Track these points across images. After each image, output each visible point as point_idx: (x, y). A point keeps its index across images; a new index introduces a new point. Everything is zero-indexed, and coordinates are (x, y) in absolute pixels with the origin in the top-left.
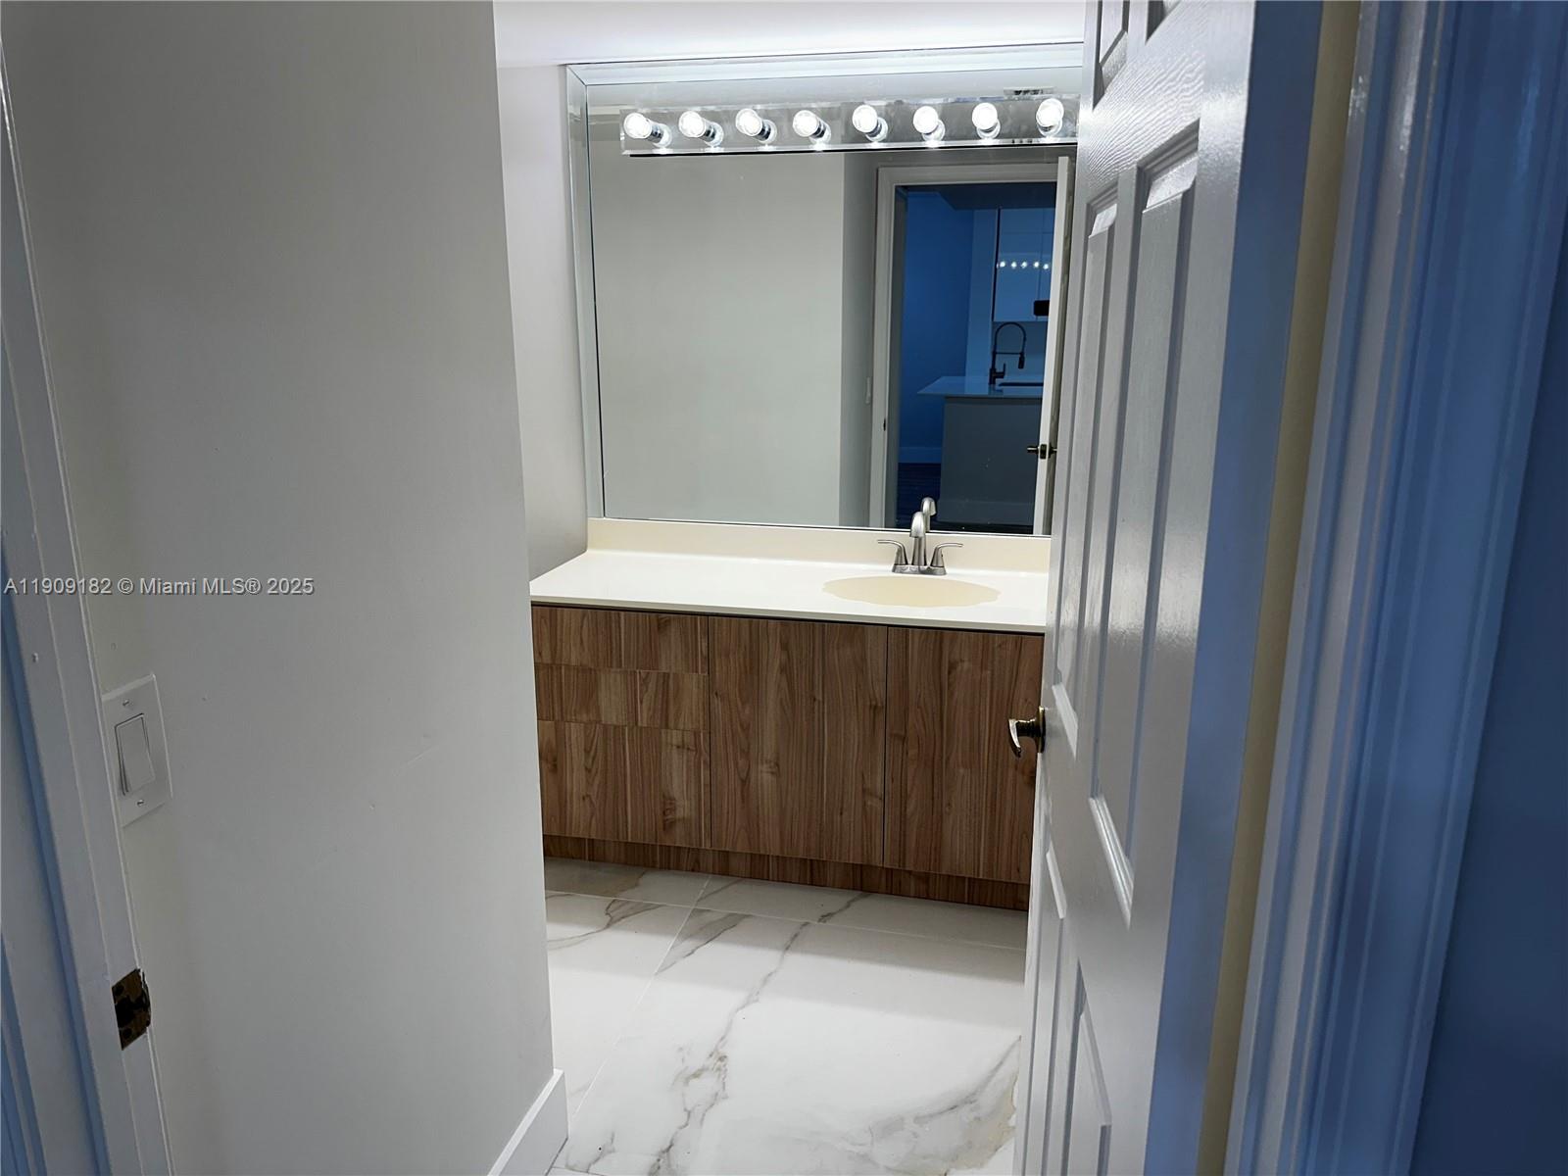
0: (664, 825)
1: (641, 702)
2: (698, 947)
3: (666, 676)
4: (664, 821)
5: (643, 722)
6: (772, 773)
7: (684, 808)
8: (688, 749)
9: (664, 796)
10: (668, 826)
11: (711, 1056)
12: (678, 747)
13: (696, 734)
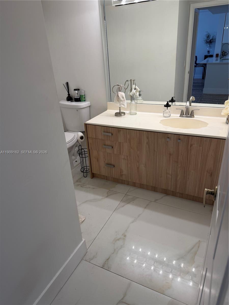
0: (121, 175)
1: (115, 148)
2: (125, 205)
3: (120, 143)
4: (121, 174)
5: (115, 153)
6: (145, 167)
7: (125, 172)
8: (125, 160)
9: (121, 169)
10: (122, 175)
11: (123, 235)
12: (123, 159)
13: (127, 157)
